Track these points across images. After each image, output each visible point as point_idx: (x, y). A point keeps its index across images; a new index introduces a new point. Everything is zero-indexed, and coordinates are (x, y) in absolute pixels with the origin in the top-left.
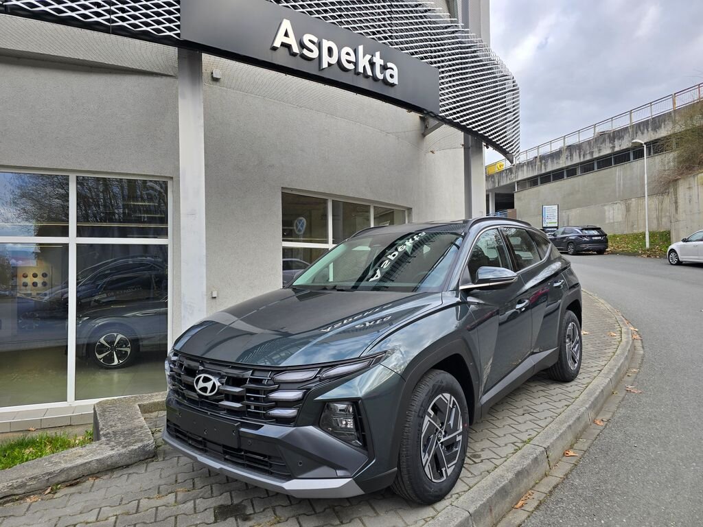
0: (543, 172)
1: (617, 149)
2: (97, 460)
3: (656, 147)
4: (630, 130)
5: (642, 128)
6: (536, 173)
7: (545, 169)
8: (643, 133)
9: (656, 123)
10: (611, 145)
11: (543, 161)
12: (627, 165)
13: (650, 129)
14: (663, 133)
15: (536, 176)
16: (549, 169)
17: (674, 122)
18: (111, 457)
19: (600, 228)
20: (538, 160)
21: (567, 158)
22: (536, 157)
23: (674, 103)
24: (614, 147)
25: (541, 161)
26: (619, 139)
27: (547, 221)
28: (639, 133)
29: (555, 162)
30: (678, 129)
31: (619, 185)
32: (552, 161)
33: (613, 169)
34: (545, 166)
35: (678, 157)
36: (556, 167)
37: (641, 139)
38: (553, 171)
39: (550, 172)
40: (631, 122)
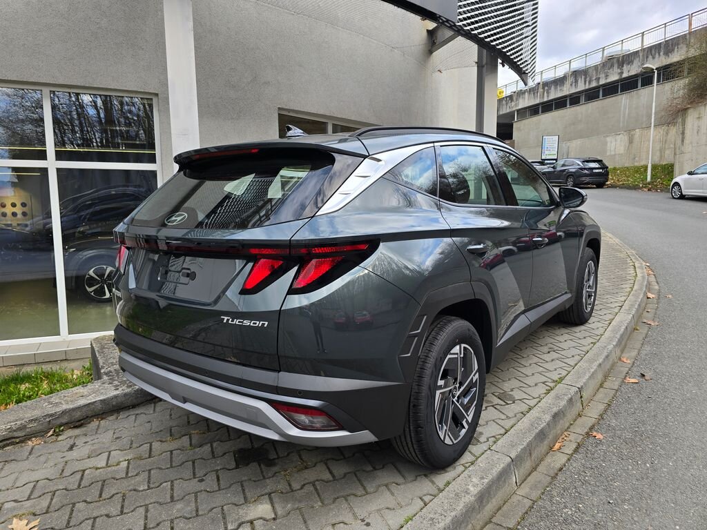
0: (545, 100)
1: (625, 75)
2: (101, 400)
3: (667, 73)
4: (641, 54)
5: (653, 52)
6: (537, 101)
7: (548, 96)
8: (654, 58)
9: (668, 46)
10: (619, 71)
11: (546, 88)
12: (634, 93)
13: (662, 53)
14: (675, 57)
15: (538, 105)
16: (552, 97)
17: (688, 46)
18: (116, 397)
19: (601, 161)
20: (541, 86)
21: (571, 85)
22: (539, 84)
23: (690, 24)
24: (622, 73)
25: (543, 88)
26: (628, 64)
27: (547, 152)
28: (650, 57)
29: (559, 88)
30: (693, 52)
31: (624, 114)
32: (556, 88)
33: (620, 97)
34: (548, 93)
35: (690, 84)
36: (559, 95)
37: (653, 64)
38: (555, 99)
39: (552, 100)
40: (642, 46)
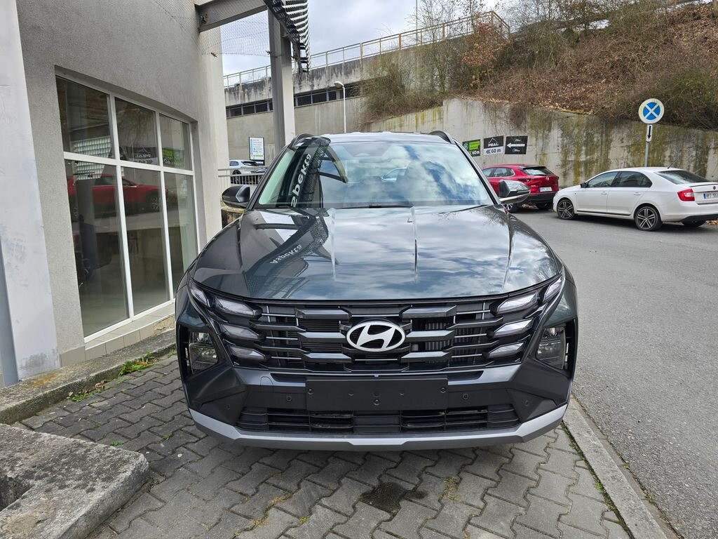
0: (247, 101)
1: (316, 88)
3: (351, 90)
4: (327, 71)
5: (336, 71)
6: (239, 102)
7: (249, 99)
8: (337, 76)
9: (347, 68)
10: (311, 84)
11: (246, 90)
12: (324, 105)
13: (343, 73)
14: (354, 79)
15: (240, 106)
16: (253, 99)
17: (362, 69)
20: (241, 88)
21: (270, 90)
22: (238, 85)
23: (362, 53)
24: (313, 86)
25: (243, 90)
26: (317, 78)
27: (254, 153)
28: (334, 75)
29: (258, 92)
30: (366, 76)
31: (318, 123)
32: (256, 92)
33: (312, 107)
34: (249, 95)
35: (368, 102)
36: (259, 98)
37: (340, 81)
38: (257, 102)
39: (253, 103)
40: (327, 64)
